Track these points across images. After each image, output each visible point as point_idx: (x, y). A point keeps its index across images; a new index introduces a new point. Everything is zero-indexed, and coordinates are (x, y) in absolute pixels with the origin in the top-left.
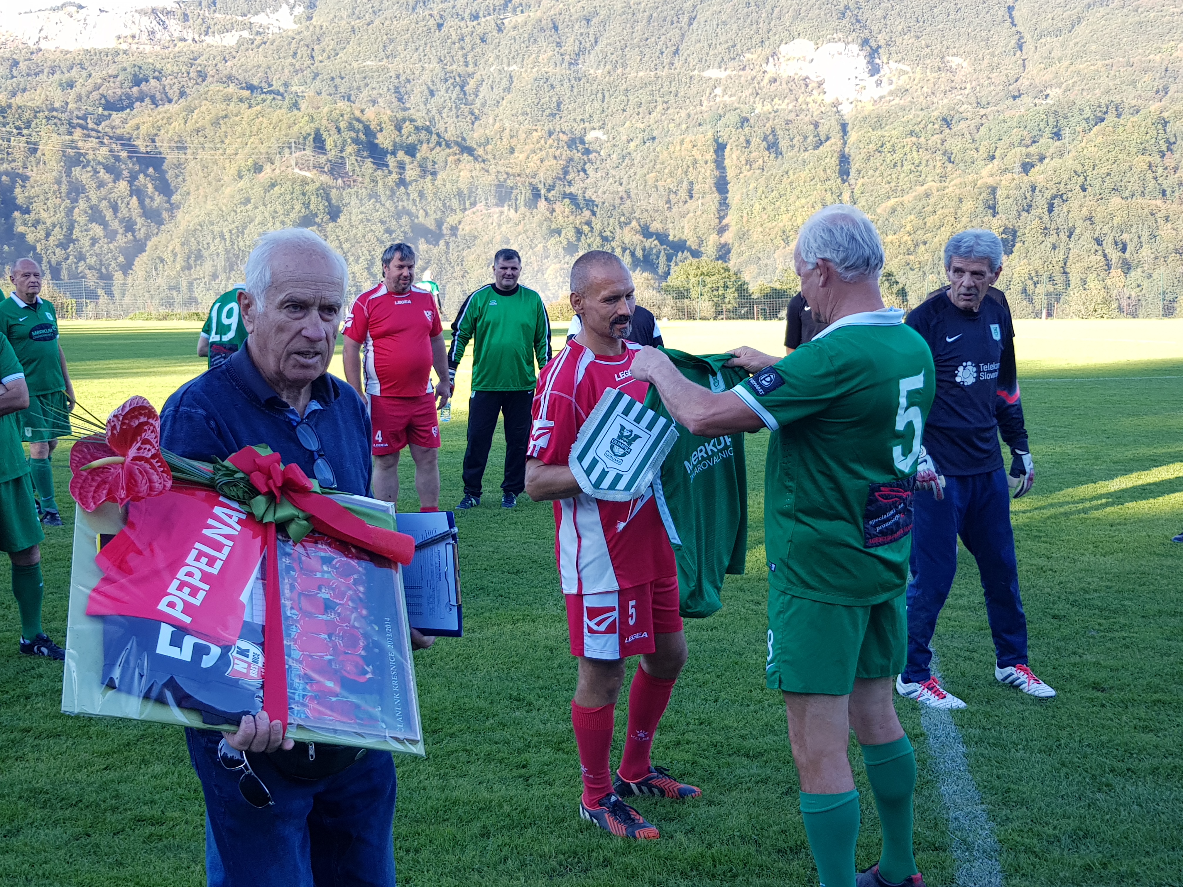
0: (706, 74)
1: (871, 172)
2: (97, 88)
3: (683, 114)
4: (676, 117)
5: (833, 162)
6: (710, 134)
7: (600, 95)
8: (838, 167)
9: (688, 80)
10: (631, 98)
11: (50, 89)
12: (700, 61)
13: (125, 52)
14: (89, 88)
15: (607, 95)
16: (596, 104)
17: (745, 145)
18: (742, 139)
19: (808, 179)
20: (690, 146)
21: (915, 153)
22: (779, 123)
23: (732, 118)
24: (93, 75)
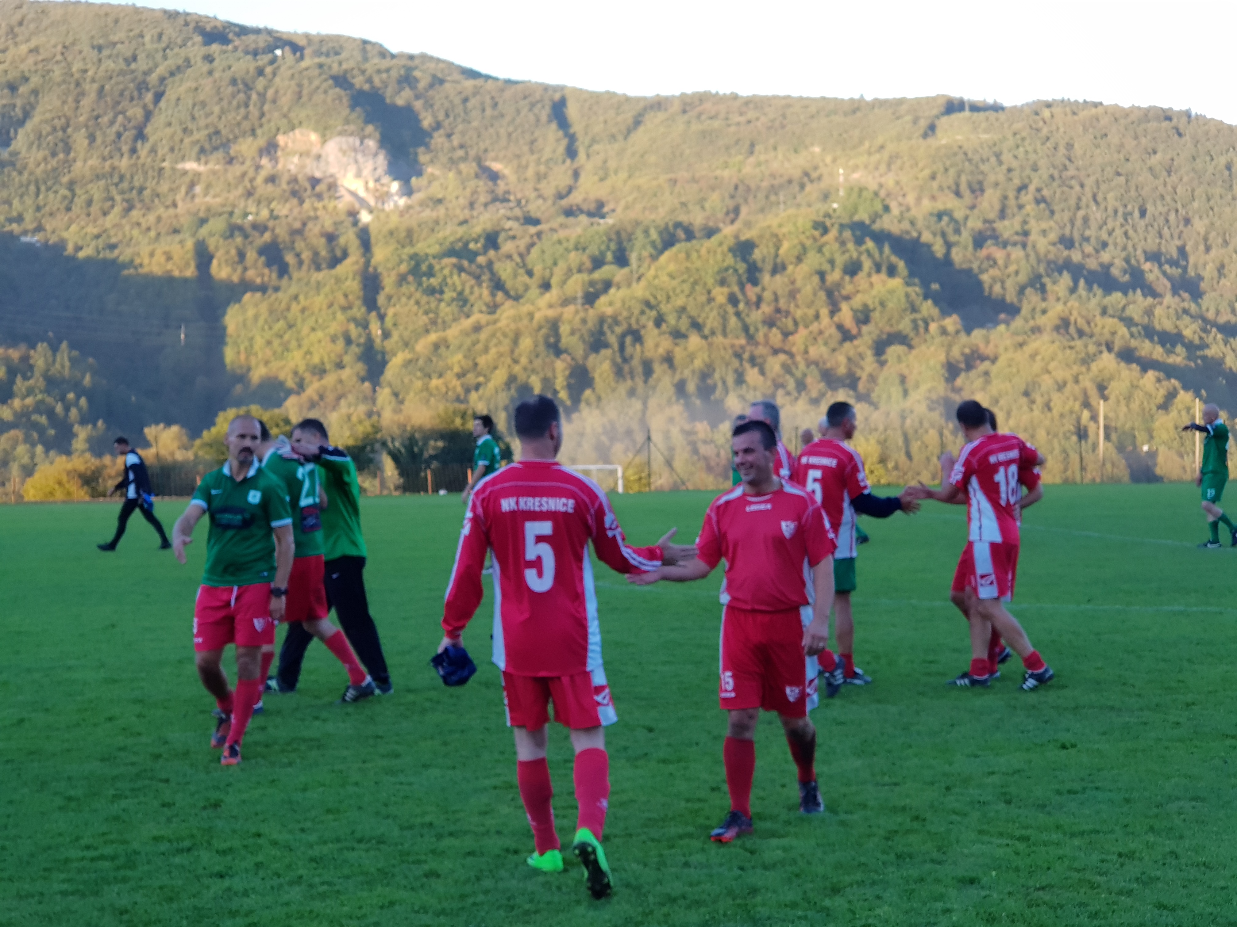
0: (180, 166)
1: (404, 300)
3: (151, 218)
4: (142, 220)
5: (353, 285)
6: (190, 244)
7: (32, 188)
8: (362, 292)
9: (156, 174)
10: (78, 191)
12: (172, 149)
15: (43, 188)
16: (29, 201)
17: (237, 259)
18: (233, 252)
19: (325, 307)
20: (163, 259)
21: (455, 277)
22: (282, 232)
23: (217, 225)
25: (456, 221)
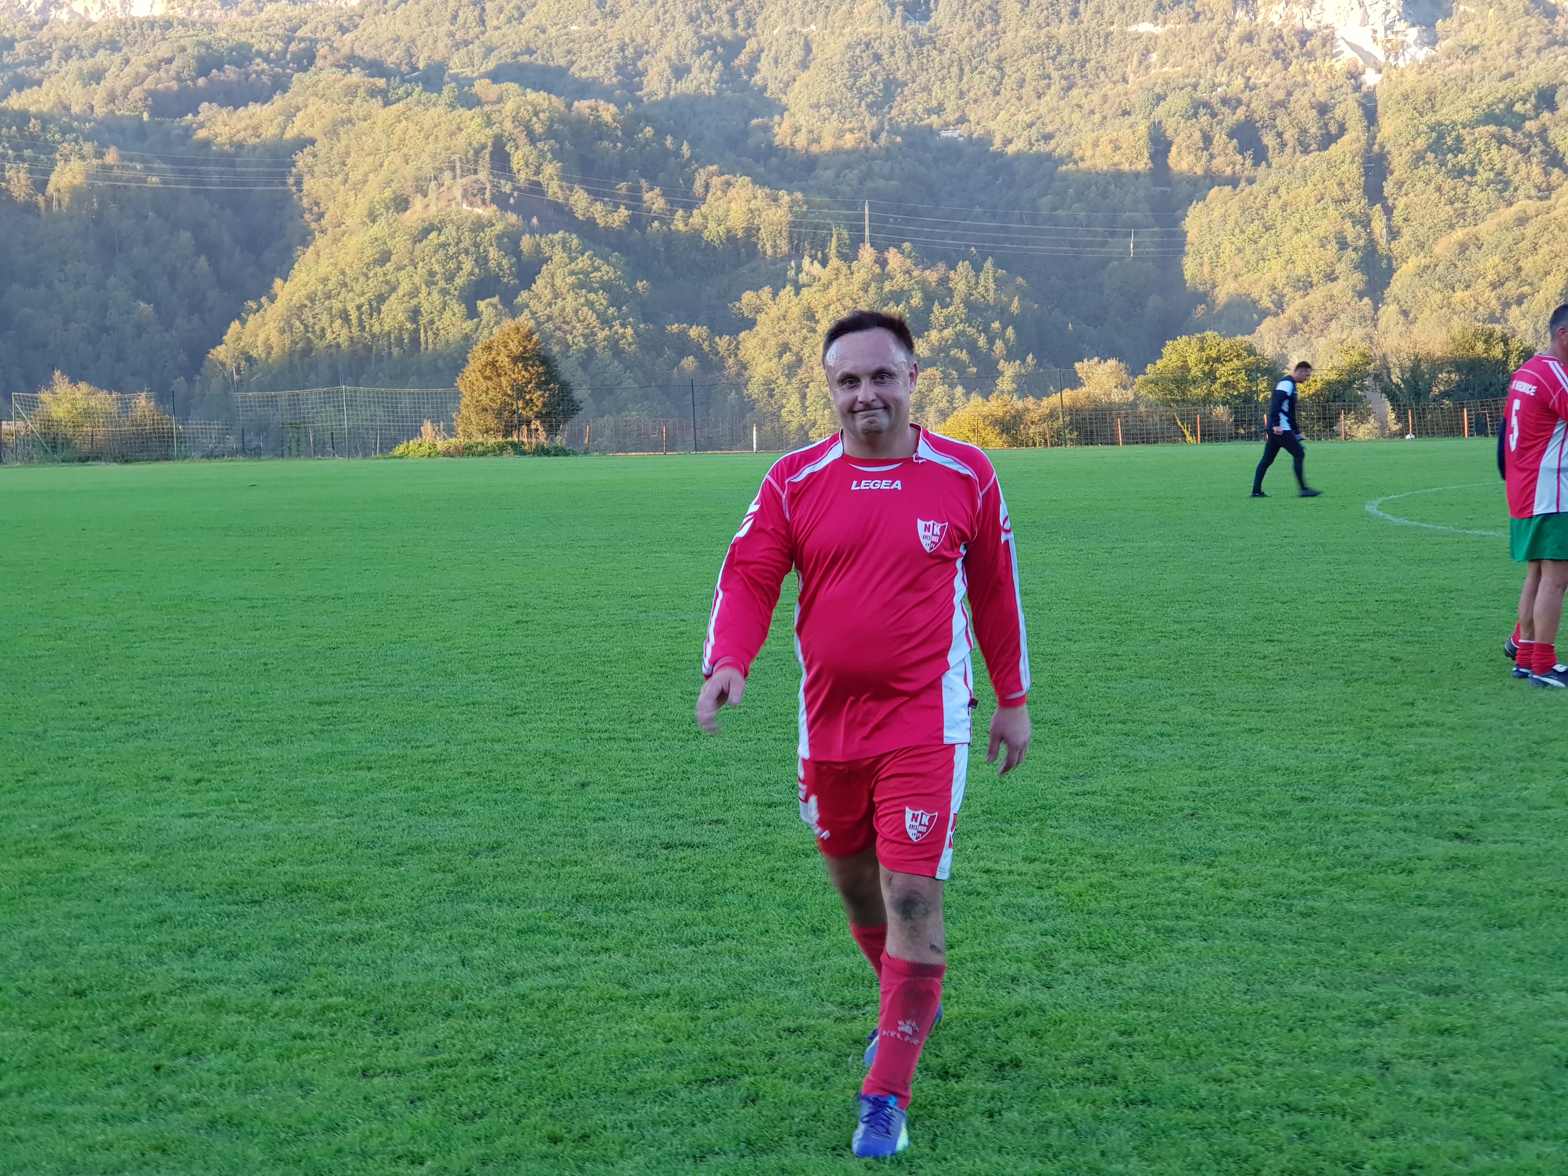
0: (1132, 29)
1: (1420, 185)
2: (139, 79)
3: (1096, 97)
4: (1084, 101)
5: (1352, 171)
6: (1142, 129)
7: (955, 69)
8: (1363, 179)
9: (1102, 41)
10: (1008, 70)
11: (64, 84)
12: (1122, 8)
13: (183, 23)
14: (126, 80)
15: (967, 68)
16: (950, 86)
17: (1201, 145)
18: (1197, 135)
19: (1313, 200)
20: (1109, 150)
21: (1494, 151)
22: (1259, 107)
23: (1178, 101)
24: (133, 60)
25: (1496, 74)
